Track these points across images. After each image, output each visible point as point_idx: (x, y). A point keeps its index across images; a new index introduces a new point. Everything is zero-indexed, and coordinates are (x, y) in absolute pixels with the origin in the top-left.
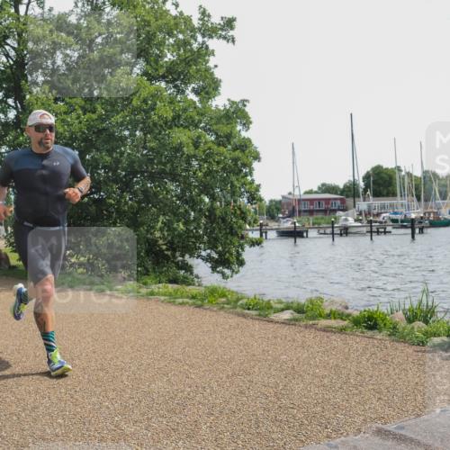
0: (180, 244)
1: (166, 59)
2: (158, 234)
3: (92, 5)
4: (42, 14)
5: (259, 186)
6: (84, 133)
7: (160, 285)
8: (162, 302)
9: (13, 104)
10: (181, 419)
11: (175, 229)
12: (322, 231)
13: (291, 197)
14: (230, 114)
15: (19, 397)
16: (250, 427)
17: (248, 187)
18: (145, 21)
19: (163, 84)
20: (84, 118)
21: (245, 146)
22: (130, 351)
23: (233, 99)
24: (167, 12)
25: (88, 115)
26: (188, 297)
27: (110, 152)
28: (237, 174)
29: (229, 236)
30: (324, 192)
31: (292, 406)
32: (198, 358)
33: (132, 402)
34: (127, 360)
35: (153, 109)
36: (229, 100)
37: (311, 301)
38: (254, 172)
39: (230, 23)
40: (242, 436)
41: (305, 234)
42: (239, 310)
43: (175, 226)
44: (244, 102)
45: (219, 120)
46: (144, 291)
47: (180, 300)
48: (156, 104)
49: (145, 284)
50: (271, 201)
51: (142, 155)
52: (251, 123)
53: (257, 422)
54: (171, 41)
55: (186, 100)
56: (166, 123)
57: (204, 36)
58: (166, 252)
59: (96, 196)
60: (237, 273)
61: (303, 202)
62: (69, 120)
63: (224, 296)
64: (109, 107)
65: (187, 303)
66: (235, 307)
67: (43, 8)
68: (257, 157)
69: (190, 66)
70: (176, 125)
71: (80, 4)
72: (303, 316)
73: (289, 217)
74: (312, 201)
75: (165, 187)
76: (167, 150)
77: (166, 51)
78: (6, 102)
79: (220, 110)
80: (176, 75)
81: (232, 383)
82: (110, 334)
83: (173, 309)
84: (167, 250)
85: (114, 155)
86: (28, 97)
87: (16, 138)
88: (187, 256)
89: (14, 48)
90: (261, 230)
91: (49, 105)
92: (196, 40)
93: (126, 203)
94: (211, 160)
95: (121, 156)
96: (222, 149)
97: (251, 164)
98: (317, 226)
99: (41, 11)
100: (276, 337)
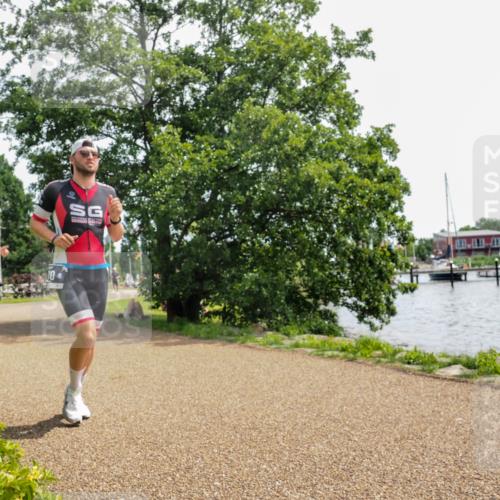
0: (323, 291)
1: (299, 87)
2: (297, 280)
3: (219, 35)
4: (169, 48)
5: (411, 223)
6: (214, 171)
7: (305, 336)
8: (309, 355)
11: (316, 274)
12: (483, 273)
13: (445, 235)
14: (374, 142)
17: (398, 225)
18: (276, 47)
19: (298, 114)
20: (213, 155)
21: (391, 176)
22: (282, 408)
23: (376, 126)
24: (300, 34)
25: (217, 152)
26: (337, 349)
27: (243, 190)
28: (385, 209)
29: (379, 282)
30: (483, 228)
31: (477, 476)
32: (358, 418)
33: (291, 465)
34: (280, 419)
35: (286, 140)
36: (372, 127)
37: (482, 354)
38: (404, 207)
41: (463, 278)
42: (398, 364)
44: (389, 127)
46: (287, 342)
47: (330, 353)
48: (288, 135)
49: (288, 335)
50: (421, 240)
51: (278, 192)
52: (399, 150)
53: (438, 494)
54: (304, 66)
57: (340, 56)
58: (311, 301)
59: (230, 240)
60: (387, 323)
61: (458, 241)
62: (198, 158)
63: (378, 348)
64: (239, 142)
65: (338, 356)
66: (392, 362)
67: (169, 42)
69: (327, 91)
71: (206, 34)
72: (475, 372)
73: (444, 257)
74: (469, 239)
77: (301, 78)
78: (135, 144)
79: (362, 139)
80: (311, 103)
81: (402, 448)
82: (256, 389)
83: (323, 363)
84: (309, 297)
85: (248, 193)
87: (148, 179)
88: (331, 304)
90: (411, 273)
91: (176, 145)
92: (331, 61)
94: (354, 195)
95: (254, 194)
96: (366, 181)
97: (399, 198)
98: (477, 267)
99: (167, 45)
100: (446, 396)
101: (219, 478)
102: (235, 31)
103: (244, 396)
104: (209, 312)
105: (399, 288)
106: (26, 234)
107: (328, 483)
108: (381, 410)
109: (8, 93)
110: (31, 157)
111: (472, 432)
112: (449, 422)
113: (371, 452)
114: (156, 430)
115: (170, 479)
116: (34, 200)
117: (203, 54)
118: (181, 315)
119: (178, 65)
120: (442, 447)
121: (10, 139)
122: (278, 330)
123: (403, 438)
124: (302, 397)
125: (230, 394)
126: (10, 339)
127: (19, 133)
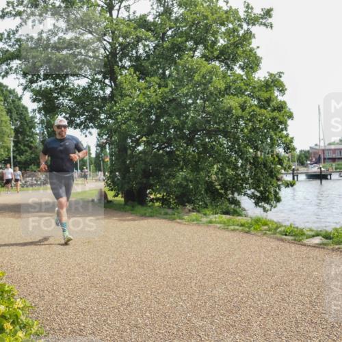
0: (231, 185)
1: (219, 44)
2: (214, 177)
3: (164, 6)
4: (129, 16)
5: (293, 138)
6: (159, 102)
7: (217, 216)
8: (219, 228)
9: (109, 83)
10: (237, 318)
11: (227, 174)
13: (317, 147)
14: (269, 83)
15: (118, 295)
16: (291, 327)
17: (284, 139)
18: (203, 16)
19: (217, 63)
20: (159, 91)
21: (281, 107)
23: (271, 72)
24: (220, 8)
25: (163, 89)
26: (238, 225)
27: (179, 116)
28: (276, 130)
29: (269, 178)
31: (324, 312)
32: (248, 272)
33: (199, 303)
36: (268, 72)
37: (336, 230)
39: (268, 13)
40: (285, 333)
41: (329, 177)
42: (278, 236)
43: (227, 171)
44: (280, 74)
45: (260, 89)
46: (205, 220)
47: (232, 227)
48: (212, 79)
49: (205, 214)
50: (301, 151)
51: (202, 117)
52: (286, 89)
53: (297, 323)
54: (223, 29)
55: (234, 74)
56: (220, 93)
57: (248, 25)
58: (222, 191)
59: (168, 150)
60: (275, 207)
61: (327, 152)
62: (148, 93)
63: (266, 224)
64: (177, 83)
65: (238, 230)
66: (275, 234)
67: (129, 11)
68: (291, 116)
69: (238, 47)
70: (227, 94)
71: (155, 6)
72: (330, 241)
73: (316, 163)
74: (334, 151)
75: (219, 142)
76: (220, 113)
77: (219, 38)
78: (104, 83)
79: (261, 81)
80: (227, 56)
81: (275, 292)
82: (181, 252)
83: (227, 234)
84: (221, 189)
85: (182, 119)
86: (119, 77)
87: (111, 108)
88: (236, 195)
89: (109, 43)
90: (293, 174)
91: (134, 83)
92: (242, 28)
93: (190, 154)
94: (255, 119)
95: (186, 119)
96: (263, 111)
97: (286, 121)
98: (338, 170)
99: (127, 14)
100: (308, 258)
101: (150, 310)
102: (175, 4)
103: (172, 256)
104: (153, 199)
105: (283, 184)
106: (30, 144)
107: (223, 315)
108: (264, 266)
109: (17, 46)
110: (32, 91)
111: (324, 282)
112: (309, 275)
113: (254, 295)
114: (110, 278)
115: (116, 311)
116: (36, 120)
117: (152, 20)
118: (133, 200)
119: (135, 28)
120: (303, 292)
121: (19, 79)
122: (198, 211)
123: (276, 285)
124: (210, 257)
125: (162, 254)
126: (17, 215)
127: (25, 75)
